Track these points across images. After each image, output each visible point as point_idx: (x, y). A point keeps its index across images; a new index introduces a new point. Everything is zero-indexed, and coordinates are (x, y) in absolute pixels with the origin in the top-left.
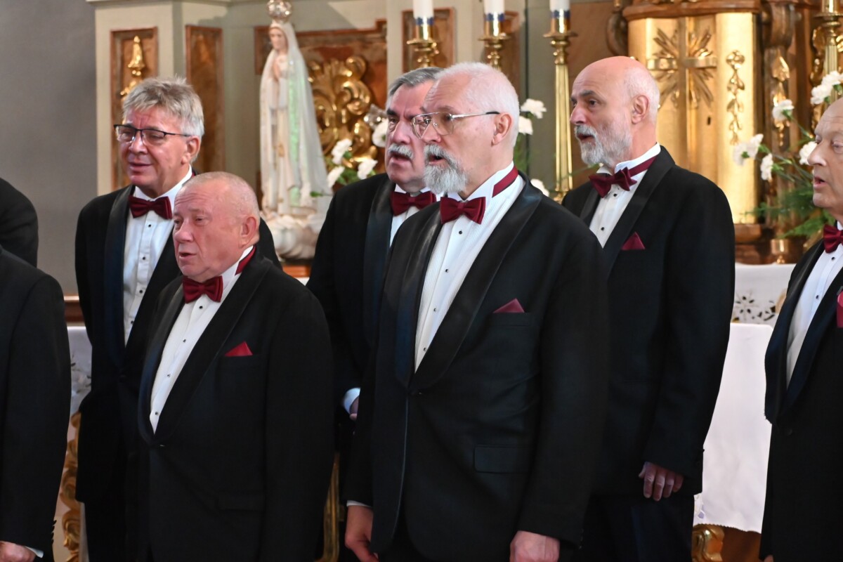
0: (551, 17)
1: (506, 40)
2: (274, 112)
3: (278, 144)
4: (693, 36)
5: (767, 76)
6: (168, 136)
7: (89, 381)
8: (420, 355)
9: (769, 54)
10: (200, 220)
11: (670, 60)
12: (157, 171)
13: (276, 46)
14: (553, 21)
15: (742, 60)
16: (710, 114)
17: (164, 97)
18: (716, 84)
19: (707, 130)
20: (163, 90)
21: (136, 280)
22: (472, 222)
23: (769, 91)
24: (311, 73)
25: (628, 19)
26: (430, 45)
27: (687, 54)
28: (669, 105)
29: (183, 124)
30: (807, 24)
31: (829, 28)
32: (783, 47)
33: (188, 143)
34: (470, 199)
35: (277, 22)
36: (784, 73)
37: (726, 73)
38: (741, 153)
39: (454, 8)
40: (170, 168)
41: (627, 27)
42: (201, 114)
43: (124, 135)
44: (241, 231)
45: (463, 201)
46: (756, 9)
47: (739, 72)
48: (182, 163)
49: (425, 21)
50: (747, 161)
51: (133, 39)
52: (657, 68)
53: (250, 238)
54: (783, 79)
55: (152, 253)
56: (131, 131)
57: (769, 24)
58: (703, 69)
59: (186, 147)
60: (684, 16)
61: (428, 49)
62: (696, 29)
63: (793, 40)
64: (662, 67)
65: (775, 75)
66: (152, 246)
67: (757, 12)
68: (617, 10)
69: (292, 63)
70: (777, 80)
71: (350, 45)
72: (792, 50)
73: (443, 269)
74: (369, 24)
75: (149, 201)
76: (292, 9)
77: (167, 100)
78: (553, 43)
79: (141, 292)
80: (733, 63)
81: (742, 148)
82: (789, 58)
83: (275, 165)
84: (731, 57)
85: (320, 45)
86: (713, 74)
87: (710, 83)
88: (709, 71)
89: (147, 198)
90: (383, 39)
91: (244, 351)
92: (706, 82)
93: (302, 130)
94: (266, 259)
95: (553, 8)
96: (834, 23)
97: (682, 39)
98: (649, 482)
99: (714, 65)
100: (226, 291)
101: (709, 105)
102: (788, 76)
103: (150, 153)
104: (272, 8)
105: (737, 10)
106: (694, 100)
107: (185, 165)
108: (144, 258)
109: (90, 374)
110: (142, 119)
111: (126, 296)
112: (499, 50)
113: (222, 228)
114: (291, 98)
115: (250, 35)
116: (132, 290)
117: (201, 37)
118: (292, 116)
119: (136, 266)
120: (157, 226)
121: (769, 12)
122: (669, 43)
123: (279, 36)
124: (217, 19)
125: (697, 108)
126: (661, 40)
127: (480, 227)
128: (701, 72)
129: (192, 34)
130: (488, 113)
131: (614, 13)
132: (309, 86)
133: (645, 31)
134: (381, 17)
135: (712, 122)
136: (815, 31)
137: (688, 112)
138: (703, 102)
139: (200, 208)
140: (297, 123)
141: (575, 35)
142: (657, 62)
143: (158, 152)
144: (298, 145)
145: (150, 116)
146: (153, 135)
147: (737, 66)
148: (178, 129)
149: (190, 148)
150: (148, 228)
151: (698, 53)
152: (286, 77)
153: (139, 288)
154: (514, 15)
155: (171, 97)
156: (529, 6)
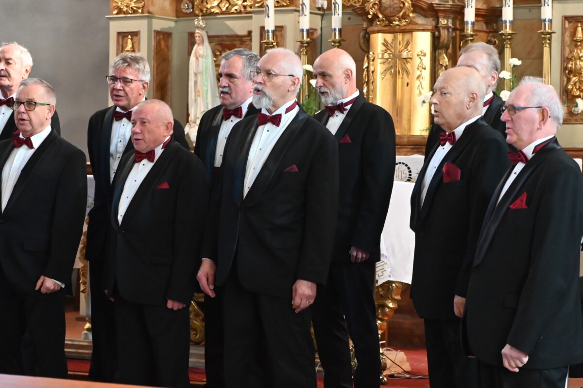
0: (332, 31)
1: (310, 42)
2: (196, 74)
3: (197, 90)
4: (401, 42)
5: (437, 63)
6: (133, 81)
7: (93, 202)
8: (246, 191)
9: (438, 52)
10: (144, 123)
11: (389, 54)
12: (127, 99)
13: (198, 42)
14: (333, 33)
15: (425, 55)
16: (408, 81)
17: (131, 62)
18: (412, 67)
19: (406, 88)
20: (130, 58)
21: (117, 152)
22: (275, 126)
23: (438, 71)
24: (215, 55)
25: (370, 33)
26: (272, 43)
27: (398, 51)
28: (388, 76)
29: (140, 75)
30: (458, 38)
31: (468, 40)
32: (445, 49)
33: (143, 84)
34: (274, 114)
35: (199, 30)
36: (446, 62)
37: (417, 61)
38: (422, 100)
39: (285, 26)
40: (133, 97)
41: (369, 37)
42: (149, 70)
43: (111, 81)
44: (165, 129)
45: (270, 115)
46: (432, 30)
47: (423, 61)
48: (140, 94)
49: (270, 31)
50: (425, 104)
51: (128, 36)
52: (382, 58)
53: (169, 132)
54: (445, 65)
55: (124, 139)
56: (114, 79)
57: (439, 37)
58: (406, 59)
59: (142, 87)
60: (397, 32)
61: (272, 45)
62: (403, 39)
63: (451, 46)
64: (385, 57)
65: (441, 63)
66: (124, 135)
67: (433, 31)
68: (365, 29)
69: (205, 50)
70: (442, 65)
71: (235, 43)
72: (450, 51)
73: (259, 149)
74: (245, 33)
75: (123, 113)
76: (206, 24)
77: (133, 64)
78: (333, 44)
79: (119, 158)
80: (420, 56)
81: (422, 98)
82: (448, 55)
83: (196, 100)
84: (420, 53)
85: (220, 42)
86: (410, 62)
87: (409, 66)
88: (408, 60)
89: (122, 112)
90: (251, 40)
91: (165, 186)
92: (407, 65)
93: (209, 83)
94: (176, 142)
95: (333, 27)
96: (470, 38)
97: (396, 44)
98: (353, 256)
99: (411, 57)
100: (157, 157)
101: (408, 76)
102: (447, 64)
103: (124, 90)
104: (196, 23)
105: (423, 30)
106: (401, 74)
107: (141, 96)
108: (120, 141)
109: (94, 198)
110: (120, 73)
111: (111, 160)
112: (306, 47)
113: (156, 127)
114: (204, 68)
115: (186, 36)
116: (114, 157)
117: (161, 37)
118: (204, 76)
119: (117, 145)
120: (127, 125)
121: (439, 32)
122: (389, 46)
123: (199, 37)
124: (170, 28)
125: (402, 78)
126: (385, 44)
127: (279, 128)
128: (405, 60)
129: (157, 35)
130: (289, 75)
131: (363, 30)
132: (214, 62)
133: (378, 39)
134: (250, 29)
135: (409, 85)
136: (462, 42)
137: (398, 80)
138: (405, 75)
139: (144, 117)
140: (207, 80)
141: (343, 40)
142: (383, 55)
143: (127, 89)
144: (207, 91)
145: (124, 71)
146: (126, 81)
147: (422, 58)
148: (138, 77)
149: (144, 87)
150: (122, 126)
151: (403, 51)
152: (202, 58)
153: (118, 156)
154: (315, 30)
155: (134, 62)
156: (323, 26)
